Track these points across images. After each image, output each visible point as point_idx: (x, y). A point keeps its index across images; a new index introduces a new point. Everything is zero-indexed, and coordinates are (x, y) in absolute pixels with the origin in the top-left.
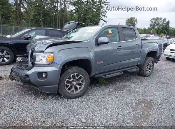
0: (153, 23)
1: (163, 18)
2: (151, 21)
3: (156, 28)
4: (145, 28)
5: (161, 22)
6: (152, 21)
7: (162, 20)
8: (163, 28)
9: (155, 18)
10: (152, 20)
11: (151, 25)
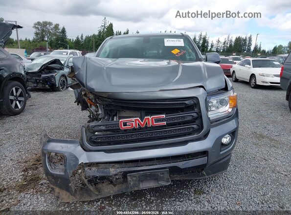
0: (39, 30)
1: (54, 23)
2: (35, 27)
3: (46, 39)
4: (28, 39)
5: (52, 29)
6: (37, 28)
7: (53, 26)
8: (57, 40)
9: (41, 22)
10: (37, 26)
11: (37, 34)
